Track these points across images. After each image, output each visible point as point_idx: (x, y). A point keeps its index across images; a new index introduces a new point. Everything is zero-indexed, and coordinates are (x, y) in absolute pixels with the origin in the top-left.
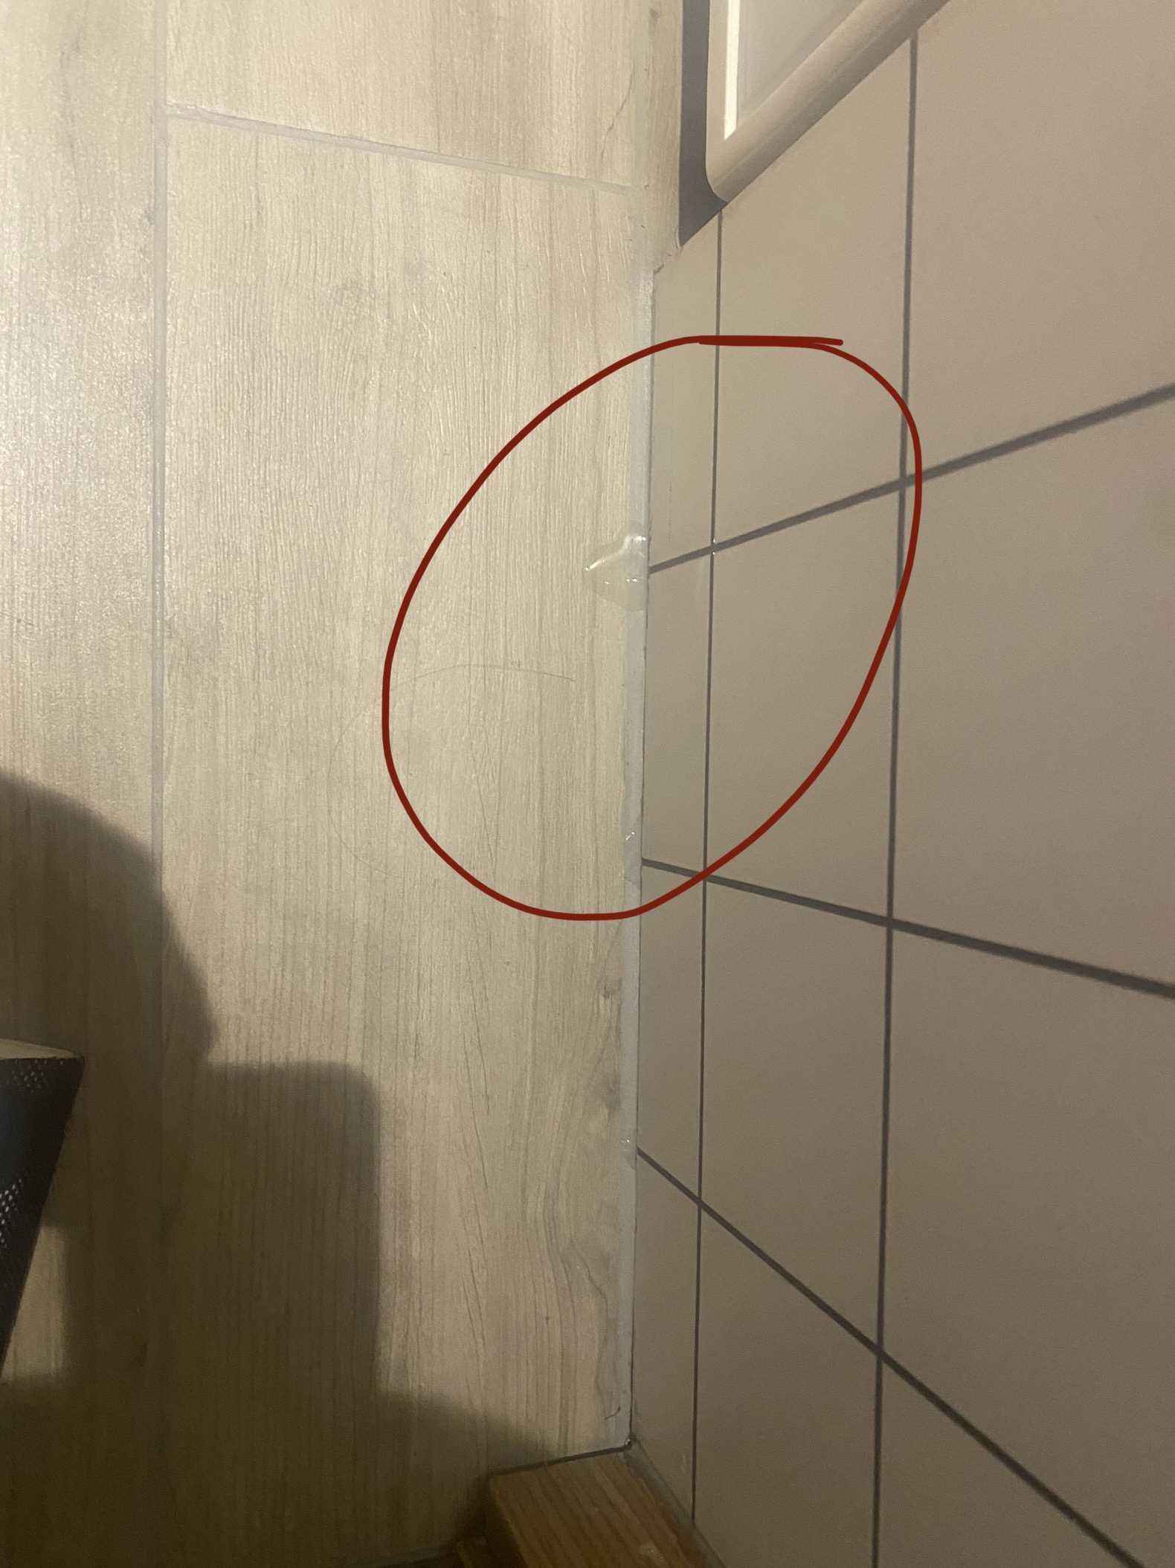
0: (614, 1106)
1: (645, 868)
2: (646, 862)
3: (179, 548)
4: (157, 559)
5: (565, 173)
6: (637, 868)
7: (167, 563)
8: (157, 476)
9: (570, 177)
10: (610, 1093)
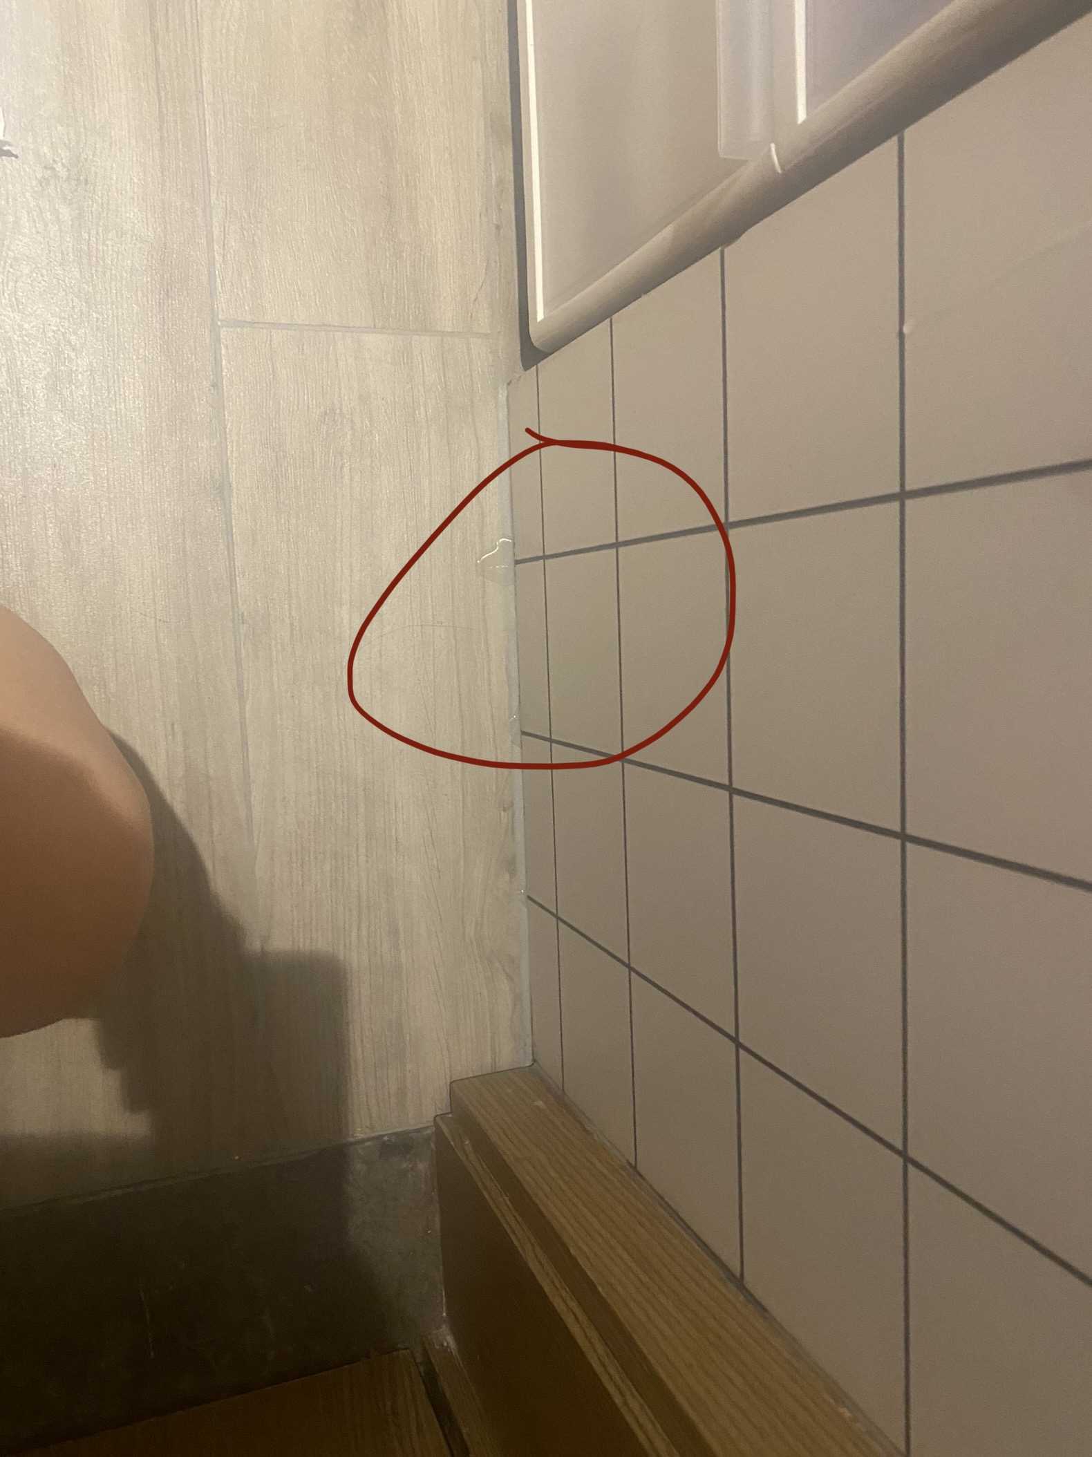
0: (513, 873)
1: (523, 737)
2: (524, 733)
3: (244, 573)
4: (232, 581)
5: (449, 330)
6: (519, 736)
7: (238, 581)
8: (229, 532)
9: (453, 332)
10: (510, 865)
